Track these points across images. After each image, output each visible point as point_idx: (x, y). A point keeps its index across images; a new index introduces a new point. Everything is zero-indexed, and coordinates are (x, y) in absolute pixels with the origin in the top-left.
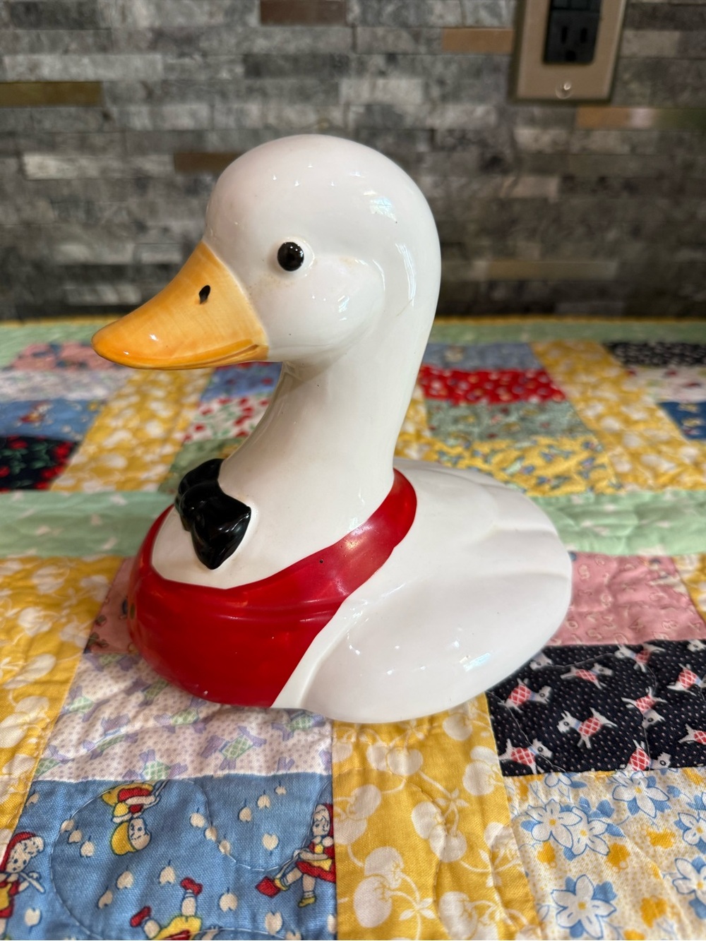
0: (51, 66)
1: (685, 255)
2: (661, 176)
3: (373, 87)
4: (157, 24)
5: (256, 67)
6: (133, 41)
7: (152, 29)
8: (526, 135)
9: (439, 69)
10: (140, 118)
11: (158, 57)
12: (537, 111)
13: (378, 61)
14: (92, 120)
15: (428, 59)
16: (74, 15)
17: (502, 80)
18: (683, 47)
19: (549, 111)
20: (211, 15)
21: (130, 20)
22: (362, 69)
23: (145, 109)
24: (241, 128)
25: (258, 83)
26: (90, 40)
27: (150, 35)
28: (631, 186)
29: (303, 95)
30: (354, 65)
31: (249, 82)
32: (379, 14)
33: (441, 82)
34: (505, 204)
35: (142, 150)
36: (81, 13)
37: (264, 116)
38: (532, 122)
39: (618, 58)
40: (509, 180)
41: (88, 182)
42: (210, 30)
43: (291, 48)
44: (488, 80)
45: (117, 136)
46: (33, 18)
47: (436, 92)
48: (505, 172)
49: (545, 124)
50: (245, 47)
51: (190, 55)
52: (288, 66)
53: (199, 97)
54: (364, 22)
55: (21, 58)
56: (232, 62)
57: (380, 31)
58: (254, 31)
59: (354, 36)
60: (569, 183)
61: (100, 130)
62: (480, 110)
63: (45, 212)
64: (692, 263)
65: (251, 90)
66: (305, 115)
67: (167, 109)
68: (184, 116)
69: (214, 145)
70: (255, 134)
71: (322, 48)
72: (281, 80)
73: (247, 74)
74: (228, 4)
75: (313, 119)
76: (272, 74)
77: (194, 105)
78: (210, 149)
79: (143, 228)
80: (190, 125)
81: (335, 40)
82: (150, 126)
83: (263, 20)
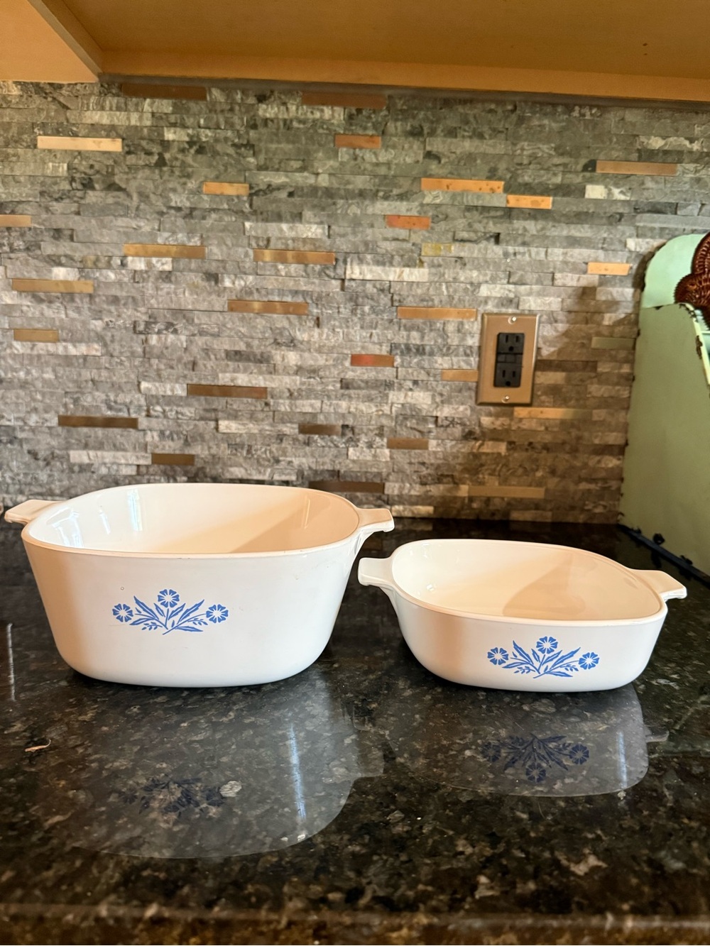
0: (242, 380)
1: (584, 486)
2: (564, 443)
3: (406, 396)
4: (299, 364)
5: (346, 385)
6: (286, 371)
7: (296, 365)
8: (486, 421)
9: (439, 388)
10: (284, 406)
11: (297, 378)
12: (492, 408)
13: (410, 384)
14: (260, 405)
15: (434, 383)
16: (259, 357)
17: (473, 394)
18: (568, 380)
19: (498, 409)
20: (327, 360)
22: (401, 387)
23: (287, 402)
24: (336, 413)
25: (347, 392)
26: (264, 369)
27: (295, 368)
28: (546, 448)
29: (370, 399)
30: (396, 385)
31: (342, 391)
32: (410, 363)
33: (441, 395)
34: (476, 456)
35: (283, 421)
36: (262, 356)
38: (490, 414)
39: (533, 384)
40: (478, 444)
41: (251, 436)
42: (326, 367)
43: (365, 377)
44: (466, 394)
45: (271, 413)
46: (237, 357)
47: (438, 399)
48: (476, 439)
49: (497, 416)
50: (342, 376)
51: (314, 378)
52: (363, 385)
53: (316, 398)
54: (402, 366)
55: (228, 375)
56: (335, 382)
57: (410, 370)
58: (347, 368)
59: (397, 372)
60: (512, 445)
61: (262, 410)
62: (462, 408)
63: (223, 450)
64: (589, 491)
65: (343, 395)
66: (370, 407)
67: (299, 402)
68: (307, 406)
69: (321, 420)
70: (343, 416)
71: (381, 377)
72: (359, 391)
73: (342, 388)
74: (335, 355)
75: (374, 409)
76: (355, 388)
77: (313, 401)
78: (319, 423)
79: (278, 461)
80: (310, 410)
81: (388, 373)
82: (289, 410)
83: (352, 363)
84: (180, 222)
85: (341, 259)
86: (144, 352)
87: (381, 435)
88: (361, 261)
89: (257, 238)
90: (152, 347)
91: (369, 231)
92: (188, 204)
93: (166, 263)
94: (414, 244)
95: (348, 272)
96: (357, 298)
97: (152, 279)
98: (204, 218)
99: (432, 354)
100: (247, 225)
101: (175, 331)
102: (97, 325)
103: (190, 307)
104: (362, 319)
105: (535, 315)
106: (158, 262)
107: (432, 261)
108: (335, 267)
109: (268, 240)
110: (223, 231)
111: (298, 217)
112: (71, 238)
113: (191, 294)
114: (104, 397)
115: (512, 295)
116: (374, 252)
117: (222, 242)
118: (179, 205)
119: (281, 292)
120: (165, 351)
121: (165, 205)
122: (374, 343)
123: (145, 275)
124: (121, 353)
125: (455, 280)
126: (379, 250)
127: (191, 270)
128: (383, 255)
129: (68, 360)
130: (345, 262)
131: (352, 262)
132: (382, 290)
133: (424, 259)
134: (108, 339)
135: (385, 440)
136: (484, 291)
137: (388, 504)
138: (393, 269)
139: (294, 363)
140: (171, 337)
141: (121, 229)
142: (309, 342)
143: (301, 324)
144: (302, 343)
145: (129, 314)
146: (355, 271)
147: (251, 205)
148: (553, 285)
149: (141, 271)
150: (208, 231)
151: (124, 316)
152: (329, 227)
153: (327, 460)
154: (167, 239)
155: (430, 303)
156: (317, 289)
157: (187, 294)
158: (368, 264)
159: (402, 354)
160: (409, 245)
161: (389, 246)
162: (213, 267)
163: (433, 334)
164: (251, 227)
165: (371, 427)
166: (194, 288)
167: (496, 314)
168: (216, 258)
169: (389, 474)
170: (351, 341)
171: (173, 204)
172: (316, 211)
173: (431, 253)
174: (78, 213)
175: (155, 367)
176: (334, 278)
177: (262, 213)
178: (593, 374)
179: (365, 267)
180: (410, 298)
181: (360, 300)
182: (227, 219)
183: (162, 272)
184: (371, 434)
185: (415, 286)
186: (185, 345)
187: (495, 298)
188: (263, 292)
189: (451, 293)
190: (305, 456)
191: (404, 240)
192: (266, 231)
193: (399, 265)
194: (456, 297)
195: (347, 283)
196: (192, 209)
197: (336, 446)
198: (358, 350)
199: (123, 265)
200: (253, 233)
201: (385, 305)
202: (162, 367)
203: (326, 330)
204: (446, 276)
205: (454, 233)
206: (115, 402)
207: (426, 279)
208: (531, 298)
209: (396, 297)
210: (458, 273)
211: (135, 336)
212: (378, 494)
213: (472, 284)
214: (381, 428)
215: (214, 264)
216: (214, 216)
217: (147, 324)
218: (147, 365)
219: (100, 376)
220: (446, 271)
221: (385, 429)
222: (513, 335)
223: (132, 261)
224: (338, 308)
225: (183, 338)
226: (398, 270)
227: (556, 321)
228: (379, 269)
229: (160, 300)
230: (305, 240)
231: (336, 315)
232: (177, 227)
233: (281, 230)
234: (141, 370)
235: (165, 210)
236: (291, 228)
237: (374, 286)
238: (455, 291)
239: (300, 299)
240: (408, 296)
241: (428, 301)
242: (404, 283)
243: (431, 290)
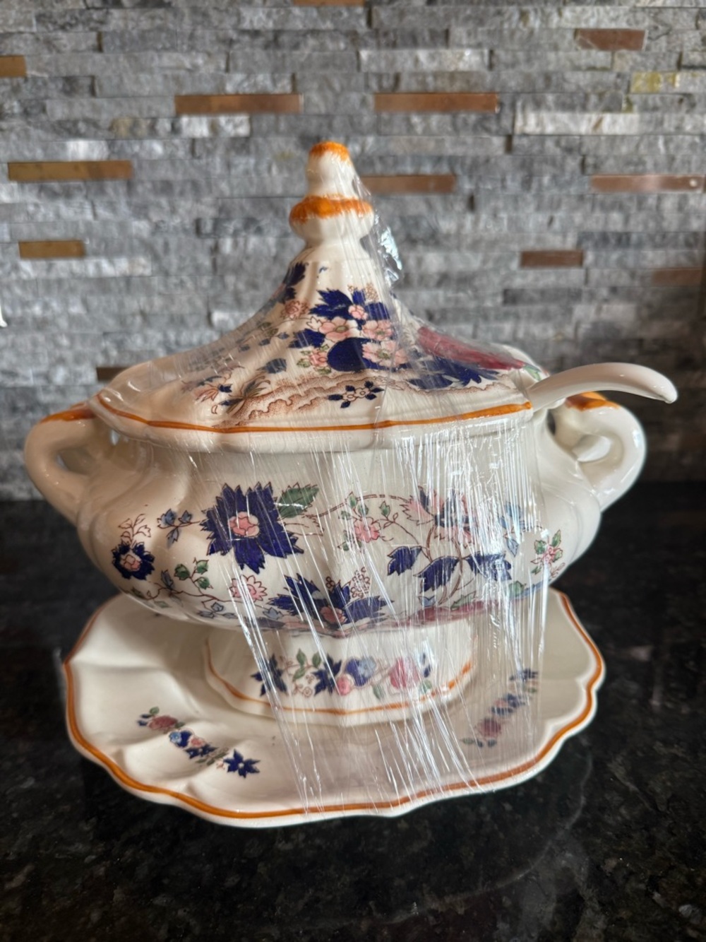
3: (599, 310)
5: (511, 297)
6: (424, 282)
9: (647, 297)
11: (441, 293)
13: (605, 293)
15: (640, 290)
17: (695, 305)
20: (484, 262)
21: (423, 268)
22: (591, 297)
25: (513, 309)
27: (437, 278)
29: (545, 316)
30: (585, 296)
31: (506, 308)
32: (607, 260)
33: (649, 306)
34: (693, 392)
37: (515, 332)
40: (697, 375)
42: (483, 272)
43: (540, 284)
44: (685, 304)
47: (645, 313)
48: (695, 368)
50: (507, 284)
51: (464, 291)
52: (536, 296)
53: (467, 321)
54: (596, 265)
56: (495, 295)
57: (606, 271)
58: (514, 274)
59: (587, 275)
62: (676, 325)
65: (506, 314)
66: (545, 330)
71: (563, 283)
72: (531, 307)
73: (505, 303)
74: (497, 254)
75: (551, 333)
76: (525, 303)
77: (462, 326)
81: (574, 276)
83: (523, 265)
84: (260, 55)
85: (507, 102)
86: (214, 264)
88: (538, 105)
89: (380, 76)
90: (226, 258)
91: (552, 56)
92: (270, 25)
93: (241, 123)
94: (619, 76)
95: (519, 123)
96: (531, 163)
97: (220, 151)
98: (296, 46)
99: (640, 245)
100: (364, 54)
101: (259, 231)
102: (141, 227)
103: (279, 191)
104: (539, 196)
106: (228, 122)
107: (645, 102)
108: (498, 117)
109: (397, 78)
110: (325, 66)
111: (443, 38)
112: (92, 92)
113: (280, 170)
114: (159, 336)
116: (560, 90)
117: (325, 84)
118: (257, 26)
119: (417, 160)
120: (245, 263)
121: (235, 28)
122: (555, 233)
123: (209, 145)
124: (181, 269)
125: (679, 129)
126: (566, 86)
127: (277, 132)
128: (572, 94)
129: (102, 284)
130: (513, 106)
131: (524, 108)
132: (569, 150)
133: (635, 98)
134: (159, 247)
138: (587, 116)
139: (436, 269)
140: (253, 241)
141: (169, 73)
142: (457, 235)
143: (446, 209)
144: (447, 236)
145: (187, 208)
146: (529, 122)
147: (369, 22)
149: (203, 140)
150: (302, 67)
151: (181, 211)
152: (491, 53)
154: (240, 84)
155: (640, 168)
156: (471, 152)
157: (274, 170)
158: (549, 109)
159: (596, 246)
160: (610, 78)
161: (583, 79)
162: (313, 127)
163: (642, 216)
164: (370, 57)
166: (284, 160)
168: (315, 110)
170: (520, 230)
171: (246, 25)
172: (471, 25)
173: (644, 89)
174: (99, 48)
175: (231, 288)
176: (497, 134)
177: (386, 34)
179: (545, 115)
180: (611, 162)
181: (536, 166)
182: (330, 45)
183: (235, 139)
185: (618, 141)
186: (274, 250)
188: (390, 161)
189: (672, 151)
191: (604, 69)
192: (392, 63)
193: (596, 107)
194: (679, 157)
195: (516, 141)
196: (277, 33)
198: (531, 245)
199: (175, 130)
200: (374, 68)
201: (573, 173)
202: (241, 286)
203: (484, 216)
204: (666, 125)
205: (681, 55)
206: (177, 343)
207: (634, 130)
209: (590, 161)
210: (682, 120)
211: (198, 242)
213: (702, 136)
214: (560, 360)
215: (314, 122)
216: (311, 42)
217: (217, 223)
218: (219, 286)
219: (152, 306)
220: (666, 116)
221: (565, 361)
223: (189, 124)
224: (503, 180)
225: (271, 240)
226: (594, 117)
228: (564, 117)
229: (235, 182)
230: (453, 76)
231: (499, 191)
232: (255, 63)
233: (417, 61)
234: (211, 293)
235: (234, 35)
236: (432, 57)
237: (558, 144)
238: (678, 148)
239: (445, 169)
240: (607, 158)
241: (637, 164)
242: (603, 138)
243: (642, 147)
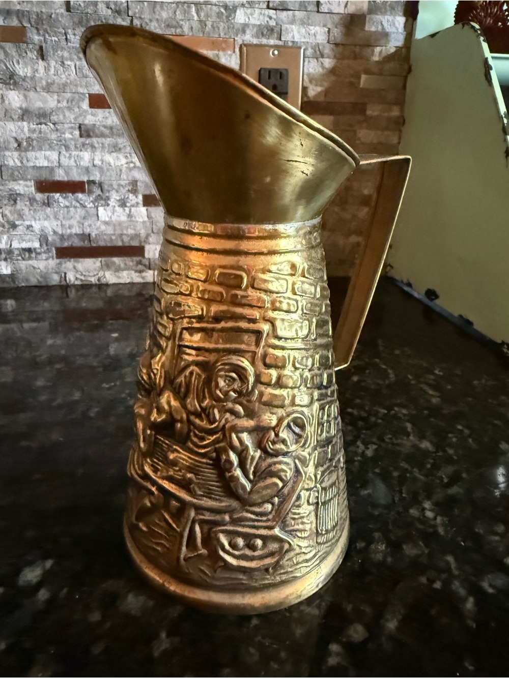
4: (24, 106)
5: (86, 132)
6: (9, 116)
7: (21, 108)
10: (13, 159)
11: (24, 124)
18: (336, 124)
20: (59, 102)
21: (7, 103)
23: (16, 154)
24: (78, 166)
25: (88, 141)
27: (20, 111)
29: (116, 149)
35: (13, 178)
37: (92, 160)
42: (59, 110)
43: (108, 122)
50: (80, 120)
51: (45, 123)
53: (51, 148)
56: (72, 129)
58: (86, 111)
65: (84, 145)
66: (118, 159)
67: (31, 154)
68: (42, 159)
69: (60, 176)
70: (87, 170)
72: (104, 140)
73: (81, 136)
74: (68, 95)
75: (124, 161)
76: (97, 136)
77: (48, 153)
78: (57, 178)
79: (14, 226)
80: (46, 164)
82: (19, 164)
83: (92, 106)
87: (134, 191)
105: (300, 48)
115: (272, 23)
132: (118, 12)
135: (140, 197)
136: (240, 17)
137: (150, 269)
139: (18, 105)
142: (33, 78)
143: (20, 55)
144: (24, 79)
148: (318, 12)
153: (74, 222)
155: (179, 31)
156: (37, 9)
165: (123, 183)
167: (256, 45)
169: (148, 236)
178: (361, 118)
180: (154, 23)
184: (124, 191)
185: (158, 7)
187: (254, 25)
189: (202, 18)
190: (47, 218)
194: (209, 24)
195: (72, 2)
197: (83, 206)
198: (96, 88)
203: (53, 63)
208: (294, 28)
209: (136, 21)
212: (138, 259)
213: (226, 7)
214: (134, 183)
221: (139, 184)
222: (277, 70)
224: (66, 34)
227: (322, 56)
231: (64, 43)
237: (108, 7)
238: (207, 16)
239: (15, 22)
240: (151, 21)
241: (175, 27)
242: (146, 3)
243: (178, 13)
